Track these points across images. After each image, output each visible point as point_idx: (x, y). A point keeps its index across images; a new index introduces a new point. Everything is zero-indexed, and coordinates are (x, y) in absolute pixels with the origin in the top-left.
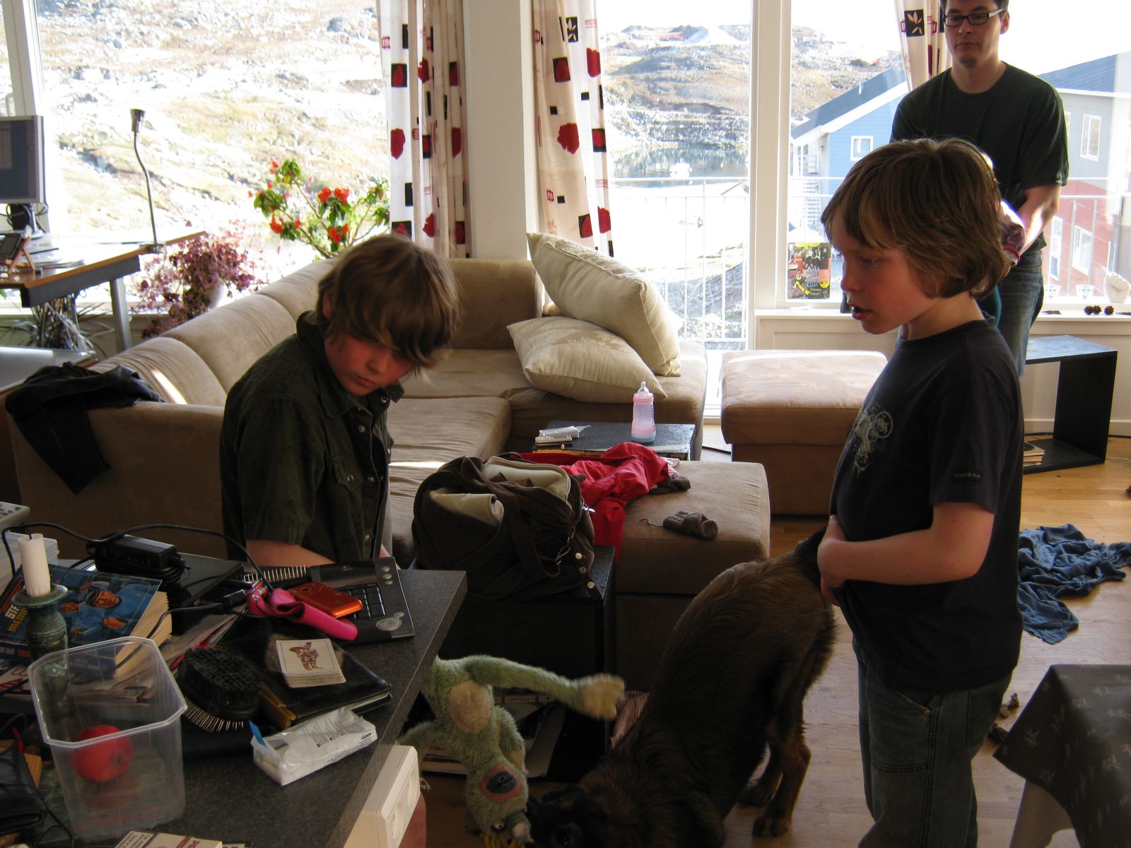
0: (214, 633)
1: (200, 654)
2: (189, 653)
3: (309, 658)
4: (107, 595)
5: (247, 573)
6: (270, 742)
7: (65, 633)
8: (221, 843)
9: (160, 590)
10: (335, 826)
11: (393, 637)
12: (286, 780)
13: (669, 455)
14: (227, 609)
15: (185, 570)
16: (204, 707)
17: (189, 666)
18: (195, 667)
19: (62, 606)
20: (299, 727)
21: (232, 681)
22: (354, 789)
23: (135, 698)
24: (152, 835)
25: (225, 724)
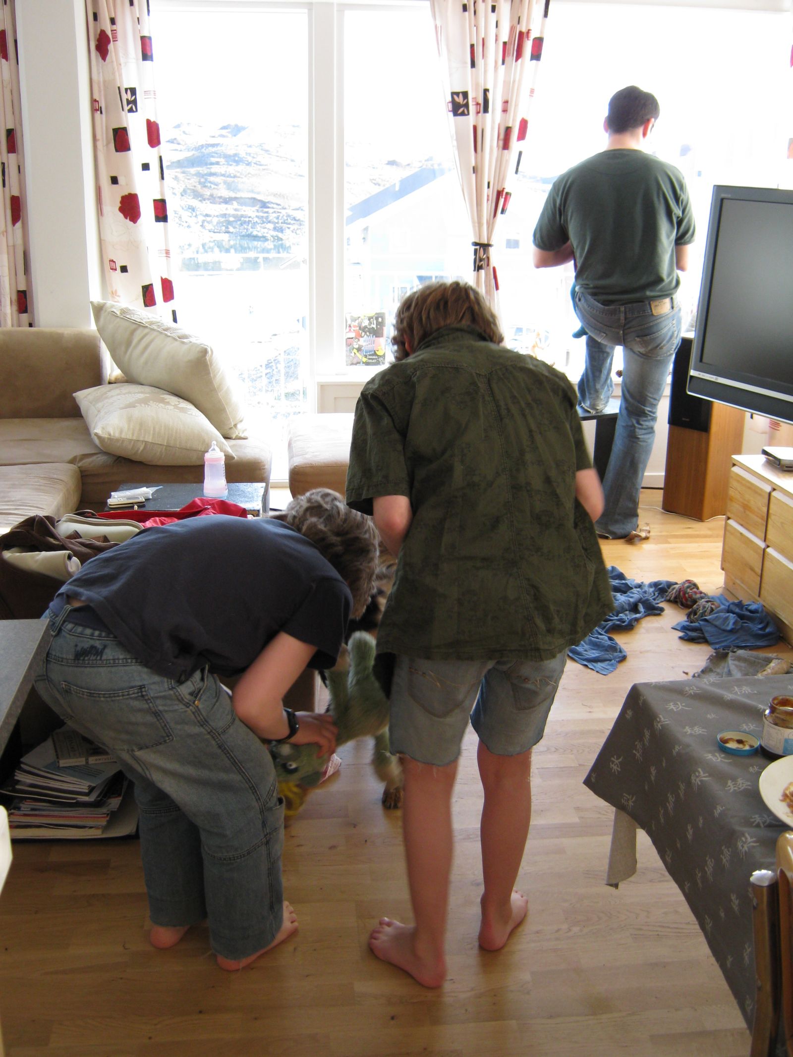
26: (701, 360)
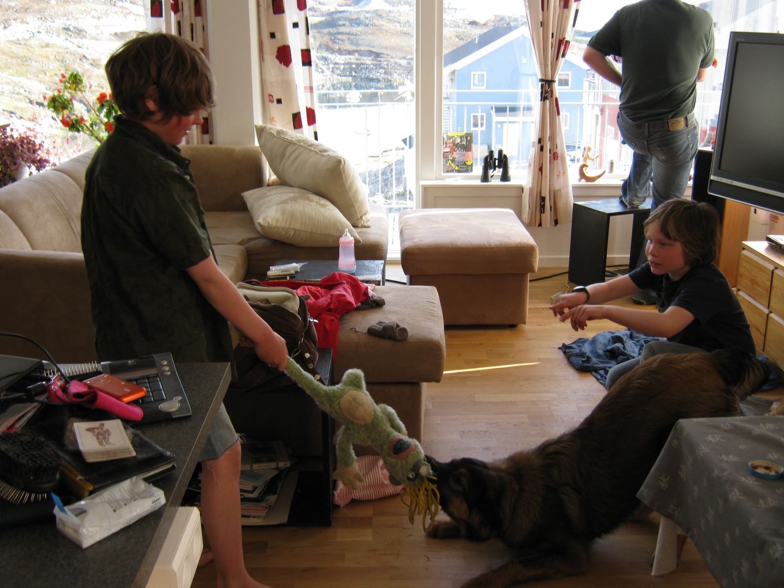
0: (19, 419)
1: (7, 437)
3: (103, 436)
5: (47, 370)
6: (71, 510)
10: (133, 581)
11: (174, 417)
12: (87, 543)
13: (367, 282)
14: (30, 399)
16: (10, 482)
20: (97, 496)
21: (34, 459)
22: (148, 547)
25: (30, 497)
26: (719, 168)
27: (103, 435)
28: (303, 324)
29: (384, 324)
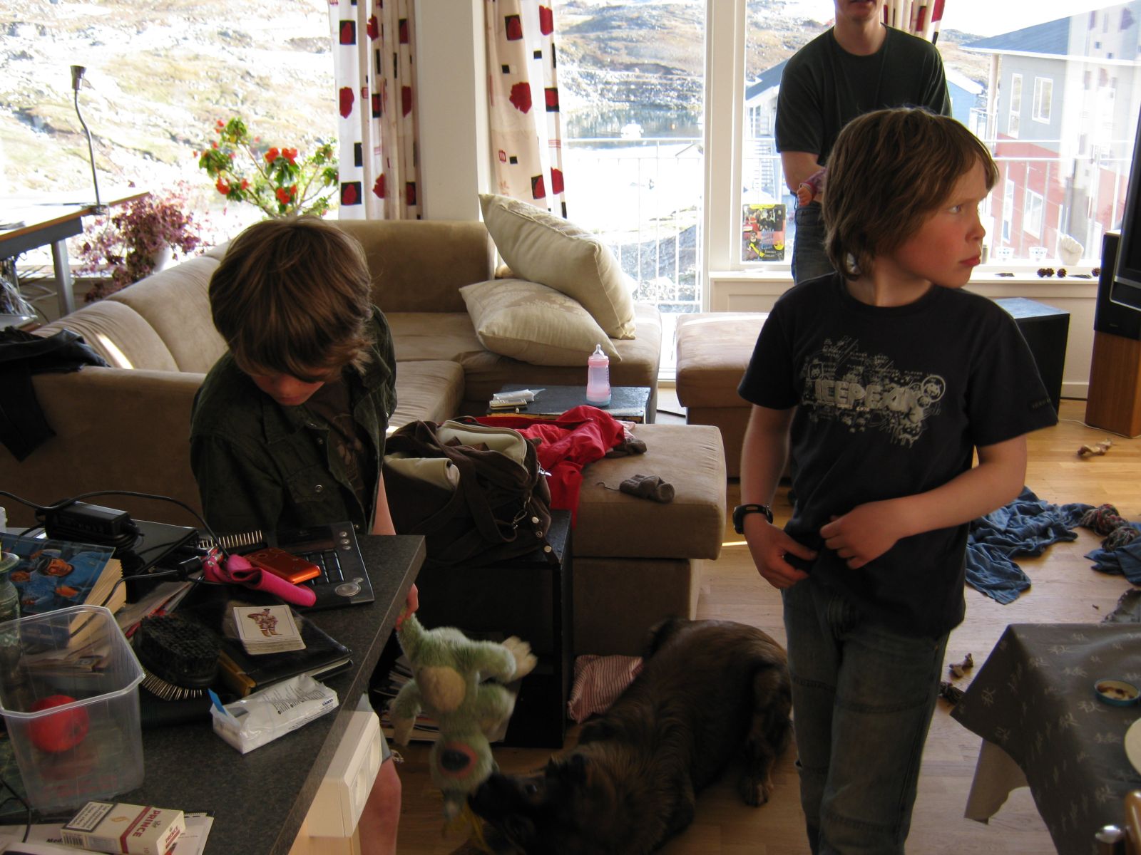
0: (169, 601)
1: (156, 622)
2: (145, 621)
3: (268, 625)
4: (59, 563)
5: (201, 540)
6: (229, 710)
7: (16, 602)
8: (182, 812)
9: (115, 557)
10: (298, 793)
11: (352, 602)
12: (247, 748)
13: (625, 418)
14: (182, 576)
15: (140, 537)
16: (161, 676)
17: (146, 635)
18: (152, 634)
19: (13, 574)
20: (259, 695)
21: (189, 649)
22: (316, 755)
23: (90, 668)
24: (111, 806)
25: (183, 693)
26: (1127, 265)
27: (267, 623)
28: (531, 477)
29: (642, 479)
